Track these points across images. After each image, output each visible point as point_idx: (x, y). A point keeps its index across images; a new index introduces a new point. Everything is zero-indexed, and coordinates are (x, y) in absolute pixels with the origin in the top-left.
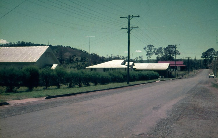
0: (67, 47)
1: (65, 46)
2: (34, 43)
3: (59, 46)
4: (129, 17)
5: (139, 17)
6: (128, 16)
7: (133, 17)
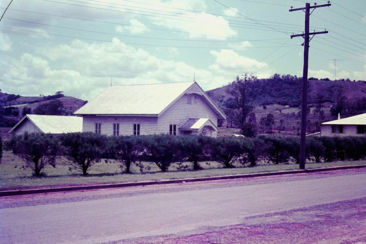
0: (360, 81)
1: (354, 81)
2: (296, 76)
3: (343, 80)
4: (308, 7)
5: (329, 5)
6: (305, 6)
7: (315, 7)
